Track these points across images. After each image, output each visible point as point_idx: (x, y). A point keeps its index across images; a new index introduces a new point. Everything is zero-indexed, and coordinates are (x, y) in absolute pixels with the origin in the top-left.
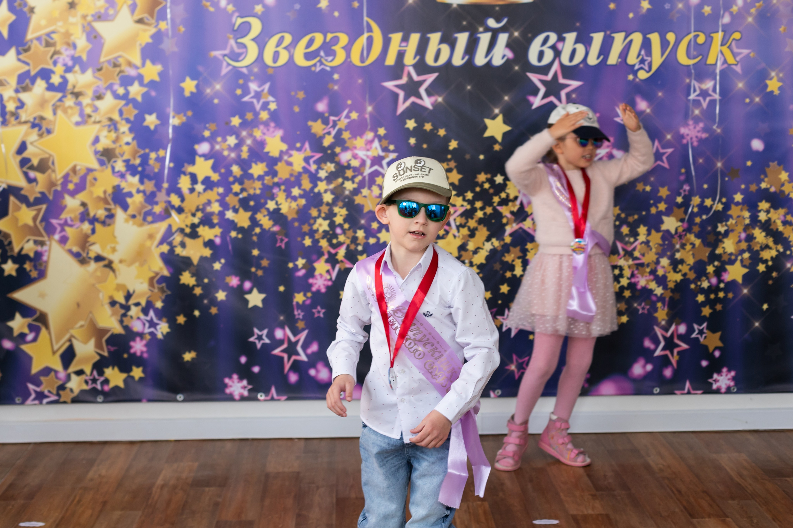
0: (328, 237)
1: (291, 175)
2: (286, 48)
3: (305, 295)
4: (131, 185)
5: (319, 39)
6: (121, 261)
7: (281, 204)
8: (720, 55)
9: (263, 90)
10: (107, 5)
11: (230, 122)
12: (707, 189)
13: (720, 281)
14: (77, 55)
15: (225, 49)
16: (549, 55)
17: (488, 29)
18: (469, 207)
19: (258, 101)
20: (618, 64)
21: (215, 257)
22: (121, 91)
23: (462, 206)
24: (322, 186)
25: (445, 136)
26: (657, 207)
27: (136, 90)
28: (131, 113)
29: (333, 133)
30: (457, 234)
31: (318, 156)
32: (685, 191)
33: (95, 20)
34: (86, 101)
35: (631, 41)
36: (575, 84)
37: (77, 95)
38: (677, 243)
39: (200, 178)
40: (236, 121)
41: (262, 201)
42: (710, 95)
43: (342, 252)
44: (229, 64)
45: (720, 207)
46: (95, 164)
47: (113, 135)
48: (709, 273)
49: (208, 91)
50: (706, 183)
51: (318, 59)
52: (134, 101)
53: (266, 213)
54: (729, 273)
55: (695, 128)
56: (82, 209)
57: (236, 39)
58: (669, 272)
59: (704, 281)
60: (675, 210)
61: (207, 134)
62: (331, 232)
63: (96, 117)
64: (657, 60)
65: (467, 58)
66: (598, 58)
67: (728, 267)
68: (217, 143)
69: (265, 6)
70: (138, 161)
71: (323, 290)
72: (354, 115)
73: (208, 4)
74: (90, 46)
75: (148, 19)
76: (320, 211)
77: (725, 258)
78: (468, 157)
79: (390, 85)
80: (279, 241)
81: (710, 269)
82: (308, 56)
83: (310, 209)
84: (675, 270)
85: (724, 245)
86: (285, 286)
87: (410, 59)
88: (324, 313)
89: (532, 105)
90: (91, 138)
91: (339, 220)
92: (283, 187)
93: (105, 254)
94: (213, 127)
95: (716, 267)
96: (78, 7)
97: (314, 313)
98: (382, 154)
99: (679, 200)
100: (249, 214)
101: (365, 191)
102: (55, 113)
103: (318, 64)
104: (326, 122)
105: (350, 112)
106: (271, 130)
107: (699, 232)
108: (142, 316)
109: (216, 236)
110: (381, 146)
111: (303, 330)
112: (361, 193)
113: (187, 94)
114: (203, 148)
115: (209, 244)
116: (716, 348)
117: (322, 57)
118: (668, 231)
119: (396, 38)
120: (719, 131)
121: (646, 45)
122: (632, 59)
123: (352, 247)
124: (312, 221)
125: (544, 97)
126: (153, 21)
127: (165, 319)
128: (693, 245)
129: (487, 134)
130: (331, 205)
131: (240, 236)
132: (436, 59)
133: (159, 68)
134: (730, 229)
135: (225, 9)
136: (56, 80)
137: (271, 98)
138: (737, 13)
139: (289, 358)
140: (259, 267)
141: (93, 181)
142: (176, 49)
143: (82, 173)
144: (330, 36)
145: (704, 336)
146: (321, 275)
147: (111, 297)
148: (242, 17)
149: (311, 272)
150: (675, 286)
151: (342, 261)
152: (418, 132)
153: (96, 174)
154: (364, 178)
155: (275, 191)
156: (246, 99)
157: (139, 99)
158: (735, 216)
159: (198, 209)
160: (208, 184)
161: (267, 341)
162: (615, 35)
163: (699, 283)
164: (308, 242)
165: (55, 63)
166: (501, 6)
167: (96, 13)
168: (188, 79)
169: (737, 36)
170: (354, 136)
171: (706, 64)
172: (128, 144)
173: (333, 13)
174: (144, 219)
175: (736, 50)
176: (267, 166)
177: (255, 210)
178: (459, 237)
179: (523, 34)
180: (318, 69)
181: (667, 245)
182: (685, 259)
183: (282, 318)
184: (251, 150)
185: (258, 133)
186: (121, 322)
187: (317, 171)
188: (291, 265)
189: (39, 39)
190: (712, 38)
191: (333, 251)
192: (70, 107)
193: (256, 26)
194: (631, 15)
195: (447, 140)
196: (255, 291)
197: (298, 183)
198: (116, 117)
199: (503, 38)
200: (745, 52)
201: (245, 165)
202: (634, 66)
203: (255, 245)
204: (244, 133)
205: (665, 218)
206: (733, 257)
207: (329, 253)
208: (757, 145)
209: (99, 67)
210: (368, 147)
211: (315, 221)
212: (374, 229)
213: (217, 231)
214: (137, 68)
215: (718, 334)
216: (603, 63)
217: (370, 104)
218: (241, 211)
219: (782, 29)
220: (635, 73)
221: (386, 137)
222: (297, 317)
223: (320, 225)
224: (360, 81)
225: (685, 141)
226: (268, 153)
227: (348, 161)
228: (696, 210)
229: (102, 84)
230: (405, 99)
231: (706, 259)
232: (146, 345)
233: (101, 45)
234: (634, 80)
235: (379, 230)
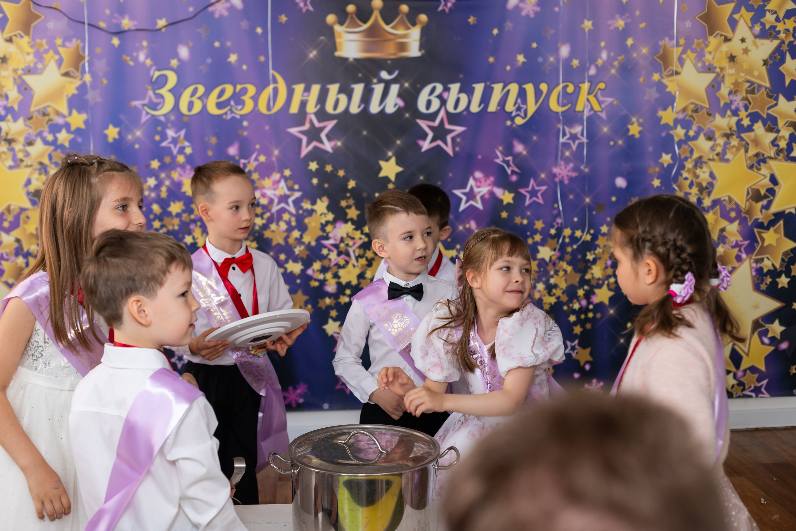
2: (200, 98)
5: (229, 90)
7: (197, 239)
8: (587, 103)
9: (179, 136)
10: (36, 60)
11: (150, 165)
12: (577, 222)
13: (589, 303)
14: (9, 105)
15: (144, 98)
16: (436, 104)
17: (381, 81)
18: (366, 240)
19: (175, 146)
20: (498, 111)
22: (50, 138)
23: (361, 239)
25: (344, 176)
26: (533, 238)
27: (63, 137)
30: (356, 263)
32: (557, 224)
33: (25, 74)
34: (18, 147)
35: (508, 91)
36: (459, 129)
37: (10, 141)
38: (551, 270)
40: (155, 164)
41: (181, 236)
42: (579, 139)
44: (148, 113)
45: (588, 238)
46: (27, 204)
47: (43, 177)
48: (579, 296)
49: (130, 137)
50: (576, 216)
51: (228, 108)
52: (62, 147)
54: (597, 296)
55: (566, 168)
56: (16, 245)
57: (154, 90)
58: (545, 296)
59: (575, 303)
60: (549, 240)
63: (28, 161)
64: (532, 107)
65: (362, 106)
66: (480, 106)
67: (597, 291)
69: (179, 60)
72: (262, 158)
73: (128, 58)
74: (21, 97)
75: (73, 72)
77: (594, 283)
78: (365, 195)
79: (294, 131)
81: (581, 292)
82: (219, 106)
84: (550, 294)
85: (593, 271)
87: (311, 108)
89: (421, 148)
90: (24, 181)
92: (199, 224)
95: (586, 291)
96: (10, 62)
98: (288, 193)
99: (553, 231)
101: (273, 227)
103: (229, 113)
105: (258, 155)
106: (187, 172)
107: (571, 260)
110: (287, 186)
112: (269, 228)
113: (110, 140)
116: (587, 362)
117: (232, 106)
118: (543, 260)
119: (299, 88)
120: (587, 170)
121: (522, 94)
122: (510, 107)
125: (433, 141)
126: (78, 74)
128: (565, 271)
129: (382, 174)
132: (336, 107)
133: (84, 116)
134: (598, 257)
135: (144, 63)
137: (186, 144)
138: (602, 66)
141: (26, 220)
142: (99, 100)
143: (16, 212)
144: (239, 87)
145: (576, 351)
148: (159, 70)
150: (550, 308)
152: (320, 173)
153: (29, 213)
154: (272, 215)
155: (192, 226)
156: (164, 144)
157: (67, 144)
158: (602, 246)
162: (493, 85)
163: (571, 305)
166: (392, 60)
167: (26, 67)
168: (111, 127)
169: (602, 86)
170: (262, 177)
171: (575, 111)
173: (241, 66)
175: (601, 98)
176: (185, 204)
178: (358, 266)
179: (413, 85)
180: (229, 117)
181: (543, 271)
182: (559, 284)
184: (169, 190)
185: (175, 175)
190: (580, 88)
192: (4, 152)
193: (172, 79)
194: (508, 68)
195: (346, 180)
198: (46, 161)
199: (395, 89)
200: (609, 100)
201: (164, 204)
202: (511, 113)
204: (163, 175)
205: (540, 248)
206: (601, 282)
208: (621, 182)
209: (30, 116)
210: (275, 186)
212: (281, 260)
214: (64, 116)
215: (588, 350)
216: (484, 111)
217: (277, 147)
219: (641, 80)
220: (512, 119)
221: (291, 177)
224: (267, 128)
225: (557, 180)
226: (185, 193)
228: (567, 240)
229: (32, 132)
230: (308, 144)
231: (576, 284)
233: (32, 96)
234: (511, 125)
235: (286, 261)
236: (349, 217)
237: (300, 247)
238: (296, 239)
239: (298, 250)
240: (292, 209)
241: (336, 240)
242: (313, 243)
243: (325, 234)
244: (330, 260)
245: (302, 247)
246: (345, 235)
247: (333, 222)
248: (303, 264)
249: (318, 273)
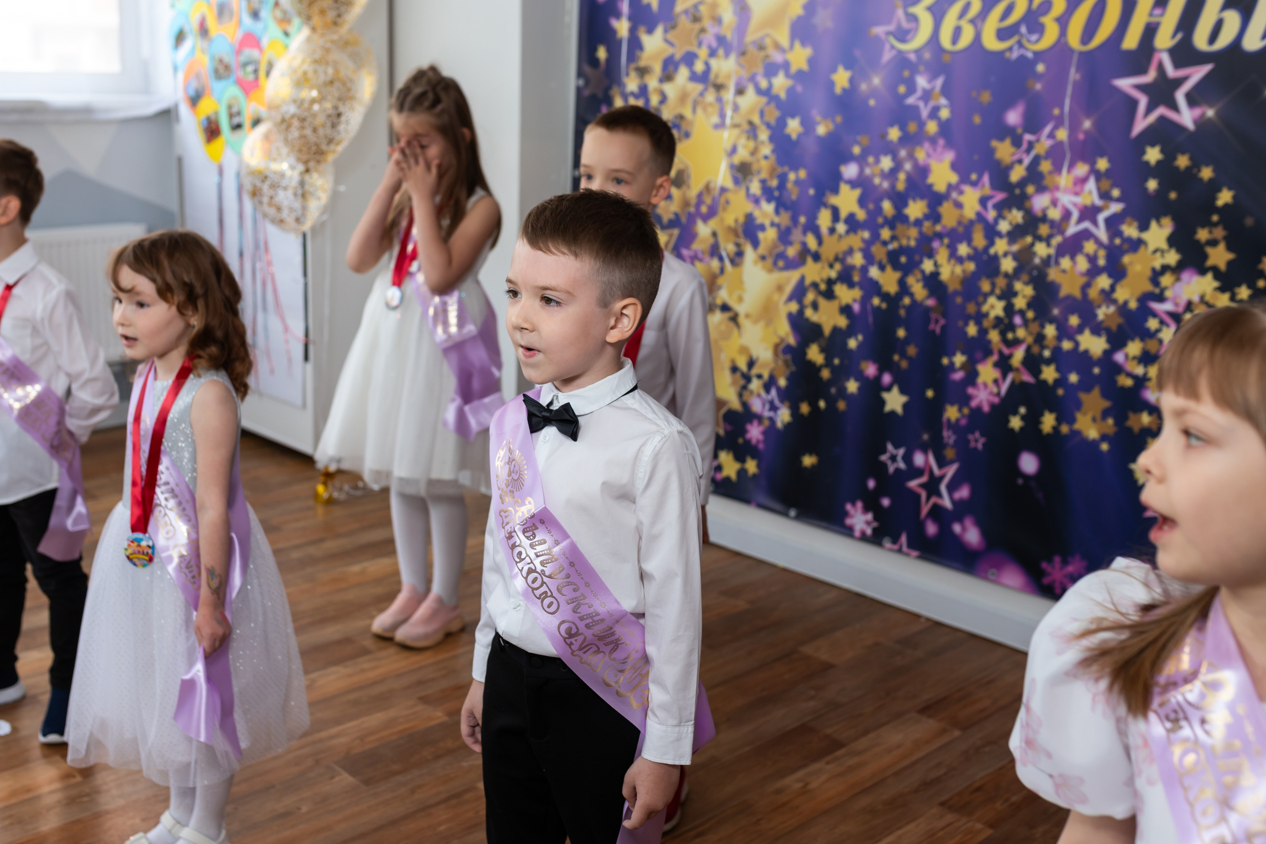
0: (1002, 327)
1: (960, 223)
2: (971, 21)
3: (960, 410)
4: (765, 215)
5: (1021, 5)
6: (747, 316)
7: (941, 266)
9: (934, 88)
11: (887, 134)
14: (722, 34)
15: (890, 23)
19: (926, 103)
21: (850, 332)
22: (764, 84)
24: (1001, 246)
25: (1211, 180)
27: (780, 83)
28: (773, 115)
29: (1027, 161)
31: (1000, 196)
34: (727, 96)
37: (719, 87)
39: (843, 214)
40: (894, 134)
41: (917, 258)
43: (1019, 355)
44: (893, 47)
46: (729, 184)
47: (751, 144)
49: (864, 87)
51: (1016, 38)
52: (777, 99)
53: (919, 276)
56: (712, 241)
57: (905, 7)
61: (856, 150)
62: (1006, 321)
68: (868, 164)
70: (774, 183)
71: (986, 408)
72: (1062, 134)
74: (736, 20)
76: (993, 285)
78: (1249, 222)
79: (1126, 84)
80: (933, 322)
82: (1002, 34)
83: (979, 279)
86: (935, 391)
88: (984, 445)
90: (728, 146)
91: (1020, 303)
92: (946, 241)
93: (732, 303)
94: (865, 140)
97: (968, 442)
98: (1098, 202)
100: (897, 275)
101: (1065, 263)
102: (694, 111)
103: (1016, 48)
104: (1017, 142)
105: (1056, 128)
106: (939, 149)
108: (763, 393)
109: (855, 301)
110: (1099, 189)
111: (951, 462)
112: (1058, 264)
113: (838, 90)
114: (850, 171)
115: (846, 310)
117: (1022, 35)
123: (1036, 349)
124: (981, 299)
127: (787, 404)
130: (1011, 278)
131: (884, 306)
132: (1213, 38)
133: (807, 52)
136: (699, 67)
137: (943, 101)
139: (928, 498)
140: (903, 355)
141: (726, 205)
142: (830, 24)
143: (716, 193)
146: (985, 385)
147: (733, 361)
149: (972, 377)
151: (1017, 370)
152: (1164, 169)
153: (730, 196)
154: (1066, 240)
155: (936, 244)
156: (910, 101)
157: (783, 95)
159: (837, 259)
160: (853, 224)
161: (902, 465)
164: (972, 330)
165: (700, 44)
168: (840, 69)
170: (1058, 169)
172: (766, 157)
174: (775, 264)
176: (929, 205)
177: (906, 270)
180: (1015, 55)
183: (926, 437)
184: (909, 179)
185: (921, 155)
186: (740, 395)
187: (996, 221)
188: (945, 361)
189: (686, 12)
191: (1006, 351)
192: (711, 105)
195: (1213, 188)
196: (895, 390)
197: (967, 237)
198: (756, 119)
201: (900, 201)
203: (899, 322)
204: (903, 153)
207: (1001, 353)
209: (744, 50)
210: (1078, 188)
211: (985, 301)
212: (1071, 327)
213: (857, 293)
214: (784, 51)
217: (1090, 115)
218: (889, 269)
221: (1108, 173)
222: (946, 440)
223: (992, 307)
224: (1077, 76)
226: (931, 185)
227: (1044, 211)
229: (745, 74)
230: (1149, 110)
232: (765, 433)
233: (749, 19)
235: (1080, 330)
236: (1210, 262)
237: (1108, 307)
238: (1103, 291)
239: (1102, 313)
240: (1102, 233)
241: (1176, 305)
242: (1133, 305)
243: (1157, 291)
244: (1161, 342)
245: (1112, 309)
246: (1196, 299)
247: (1177, 270)
248: (1109, 341)
249: (1135, 362)
